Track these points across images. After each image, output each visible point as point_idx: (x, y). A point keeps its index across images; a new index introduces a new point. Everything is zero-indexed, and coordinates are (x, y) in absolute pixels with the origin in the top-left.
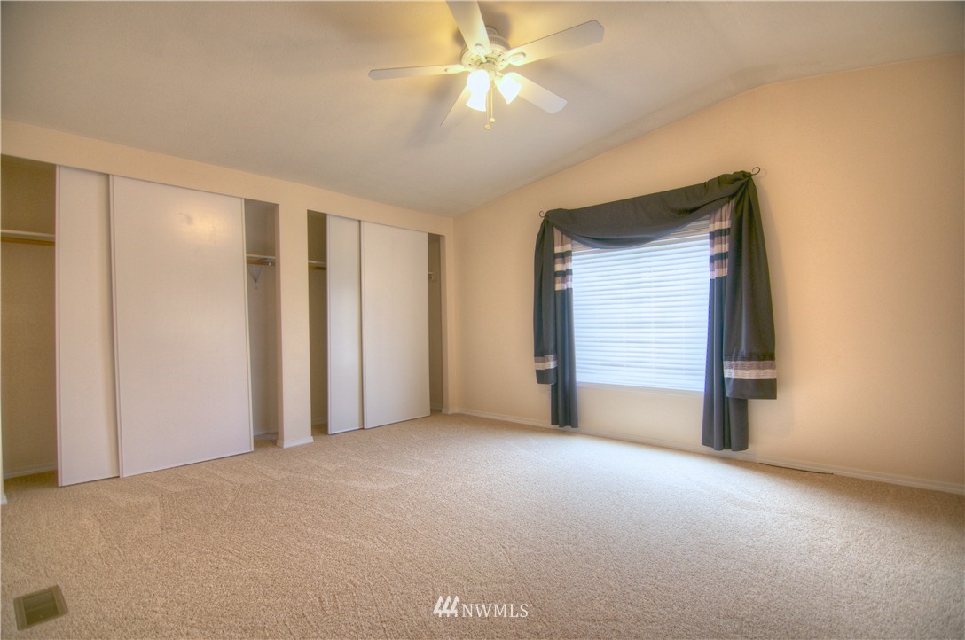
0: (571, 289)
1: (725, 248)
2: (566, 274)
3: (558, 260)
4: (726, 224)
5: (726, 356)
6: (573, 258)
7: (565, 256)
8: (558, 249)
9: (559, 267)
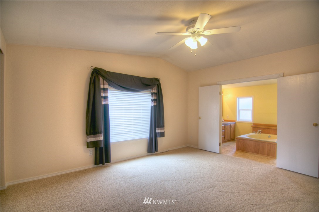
0: (108, 104)
1: (156, 98)
2: (106, 98)
3: (102, 91)
4: (156, 91)
5: (157, 127)
6: (109, 91)
7: (105, 90)
8: (102, 86)
9: (103, 95)
